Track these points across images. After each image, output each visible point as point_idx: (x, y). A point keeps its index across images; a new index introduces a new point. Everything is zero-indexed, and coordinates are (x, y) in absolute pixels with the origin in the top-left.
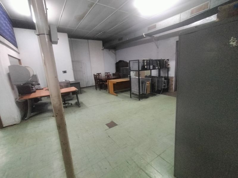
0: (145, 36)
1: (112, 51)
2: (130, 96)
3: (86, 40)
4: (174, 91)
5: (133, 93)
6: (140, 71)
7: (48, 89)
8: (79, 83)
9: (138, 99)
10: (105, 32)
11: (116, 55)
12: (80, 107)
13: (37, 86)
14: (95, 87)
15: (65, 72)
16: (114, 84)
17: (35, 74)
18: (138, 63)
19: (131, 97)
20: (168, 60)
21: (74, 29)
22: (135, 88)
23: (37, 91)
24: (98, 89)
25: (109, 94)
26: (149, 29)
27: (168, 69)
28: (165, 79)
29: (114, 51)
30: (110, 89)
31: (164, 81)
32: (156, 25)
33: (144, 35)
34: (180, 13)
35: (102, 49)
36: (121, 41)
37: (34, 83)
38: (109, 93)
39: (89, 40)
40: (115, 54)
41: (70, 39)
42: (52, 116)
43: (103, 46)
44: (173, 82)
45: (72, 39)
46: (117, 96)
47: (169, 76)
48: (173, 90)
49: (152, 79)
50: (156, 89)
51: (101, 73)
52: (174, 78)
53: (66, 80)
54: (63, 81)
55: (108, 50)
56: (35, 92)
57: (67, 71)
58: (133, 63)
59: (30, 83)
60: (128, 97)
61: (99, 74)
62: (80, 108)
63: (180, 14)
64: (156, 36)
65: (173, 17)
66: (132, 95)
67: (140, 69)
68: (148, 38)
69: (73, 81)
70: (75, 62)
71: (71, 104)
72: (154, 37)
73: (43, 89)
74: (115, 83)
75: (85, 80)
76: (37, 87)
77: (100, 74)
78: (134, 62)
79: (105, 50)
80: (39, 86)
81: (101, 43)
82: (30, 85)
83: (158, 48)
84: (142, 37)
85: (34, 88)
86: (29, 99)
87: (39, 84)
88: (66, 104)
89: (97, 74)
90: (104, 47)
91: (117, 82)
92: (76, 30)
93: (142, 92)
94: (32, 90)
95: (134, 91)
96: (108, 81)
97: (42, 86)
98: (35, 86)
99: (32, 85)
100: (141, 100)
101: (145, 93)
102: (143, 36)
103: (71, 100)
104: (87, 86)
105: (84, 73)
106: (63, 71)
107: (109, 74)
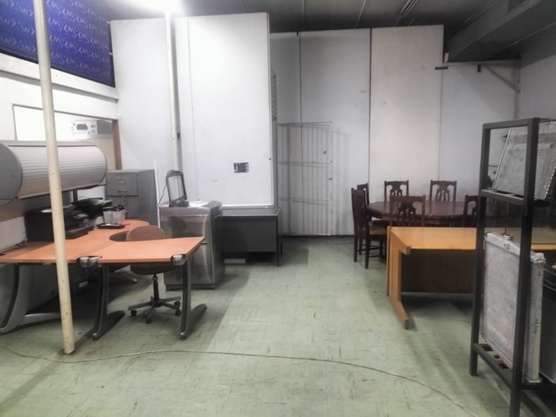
1: (494, 73)
5: (489, 350)
8: (276, 218)
11: (517, 92)
12: (182, 338)
15: (241, 168)
22: (500, 321)
29: (506, 72)
35: (440, 65)
38: (388, 293)
39: (375, 30)
40: (515, 86)
43: (445, 50)
46: (406, 326)
55: (471, 69)
57: (251, 167)
69: (263, 208)
74: (406, 252)
79: (454, 69)
90: (447, 55)
104: (341, 233)
105: (330, 177)
106: (235, 164)
107: (403, 187)
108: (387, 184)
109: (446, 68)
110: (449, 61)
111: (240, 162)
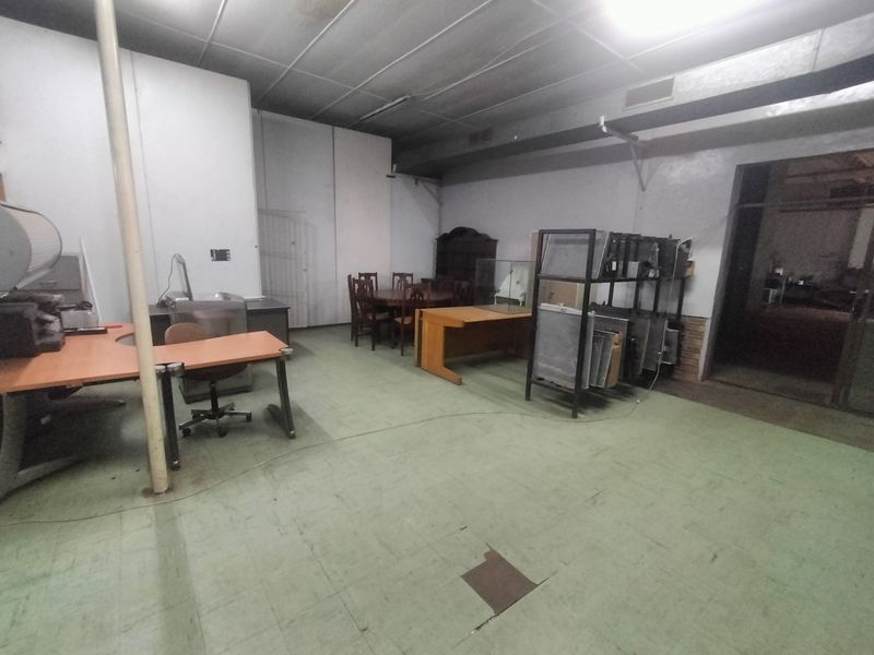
0: (604, 129)
1: (425, 186)
2: (524, 393)
3: (326, 129)
4: (703, 380)
5: (542, 379)
6: (595, 281)
7: (132, 335)
8: (285, 311)
9: (570, 411)
10: (414, 98)
11: (441, 204)
12: (293, 437)
13: (72, 312)
14: (348, 332)
15: (221, 255)
16: (449, 331)
17: (68, 250)
18: (587, 246)
19: (528, 397)
20: (688, 244)
21: (284, 66)
22: (555, 359)
23: (73, 344)
24: (366, 343)
25: (418, 369)
26: (633, 98)
27: (684, 284)
28: (670, 326)
29: (433, 188)
30: (425, 350)
31: (667, 332)
32: (671, 82)
33: (602, 123)
34: (818, 28)
35: (390, 174)
36: (481, 147)
37: (57, 297)
38: (419, 364)
39: (336, 129)
40: (440, 201)
41: (256, 110)
42: (141, 488)
43: (394, 160)
44: (702, 339)
45: (266, 114)
46: (460, 383)
47: (685, 312)
48: (696, 373)
49: (630, 324)
50: (642, 367)
51: (375, 275)
52: (708, 324)
53: (226, 296)
54: (209, 299)
55: (411, 180)
56: (56, 347)
57: (232, 254)
58: (558, 242)
59: (32, 299)
60: (512, 395)
61: (368, 276)
62: (295, 444)
63: (820, 32)
64: (645, 135)
65: (775, 48)
66: (533, 385)
67: (596, 273)
68: (616, 140)
69: (255, 301)
70: (272, 215)
71: (245, 417)
72: (636, 138)
73: (104, 332)
74: (459, 325)
75: (305, 295)
76: (71, 317)
77: (373, 278)
78: (563, 237)
79: (400, 178)
80: (86, 315)
81: (385, 145)
82: (32, 311)
83: (643, 189)
84: (593, 132)
85: (55, 327)
86: (13, 394)
87: (85, 305)
88: (221, 415)
89: (361, 275)
90: (395, 166)
91: (467, 324)
92: (290, 71)
93: (590, 381)
94: (43, 333)
95: (551, 373)
96: (417, 311)
97: (102, 314)
98: (63, 313)
99: (48, 307)
100: (579, 415)
101: (602, 386)
102: (596, 126)
103: (246, 390)
104: (313, 324)
105: (304, 268)
106: (212, 251)
107: (408, 279)
108: (395, 275)
109: (393, 177)
110: (398, 171)
111: (218, 249)
